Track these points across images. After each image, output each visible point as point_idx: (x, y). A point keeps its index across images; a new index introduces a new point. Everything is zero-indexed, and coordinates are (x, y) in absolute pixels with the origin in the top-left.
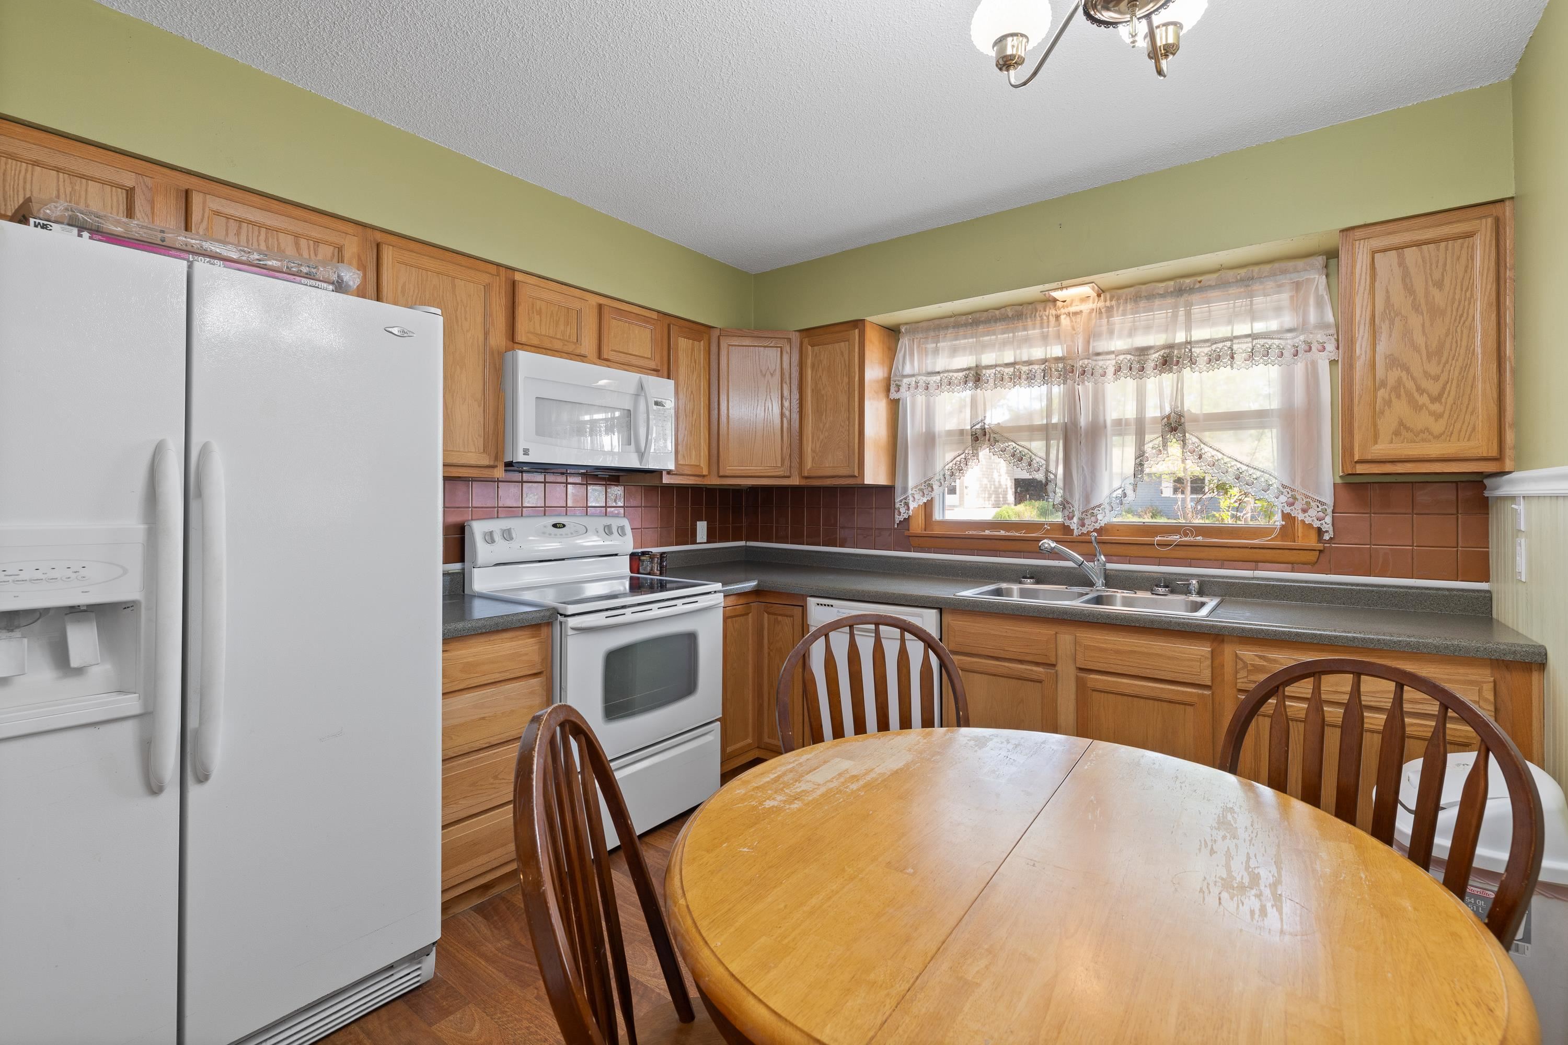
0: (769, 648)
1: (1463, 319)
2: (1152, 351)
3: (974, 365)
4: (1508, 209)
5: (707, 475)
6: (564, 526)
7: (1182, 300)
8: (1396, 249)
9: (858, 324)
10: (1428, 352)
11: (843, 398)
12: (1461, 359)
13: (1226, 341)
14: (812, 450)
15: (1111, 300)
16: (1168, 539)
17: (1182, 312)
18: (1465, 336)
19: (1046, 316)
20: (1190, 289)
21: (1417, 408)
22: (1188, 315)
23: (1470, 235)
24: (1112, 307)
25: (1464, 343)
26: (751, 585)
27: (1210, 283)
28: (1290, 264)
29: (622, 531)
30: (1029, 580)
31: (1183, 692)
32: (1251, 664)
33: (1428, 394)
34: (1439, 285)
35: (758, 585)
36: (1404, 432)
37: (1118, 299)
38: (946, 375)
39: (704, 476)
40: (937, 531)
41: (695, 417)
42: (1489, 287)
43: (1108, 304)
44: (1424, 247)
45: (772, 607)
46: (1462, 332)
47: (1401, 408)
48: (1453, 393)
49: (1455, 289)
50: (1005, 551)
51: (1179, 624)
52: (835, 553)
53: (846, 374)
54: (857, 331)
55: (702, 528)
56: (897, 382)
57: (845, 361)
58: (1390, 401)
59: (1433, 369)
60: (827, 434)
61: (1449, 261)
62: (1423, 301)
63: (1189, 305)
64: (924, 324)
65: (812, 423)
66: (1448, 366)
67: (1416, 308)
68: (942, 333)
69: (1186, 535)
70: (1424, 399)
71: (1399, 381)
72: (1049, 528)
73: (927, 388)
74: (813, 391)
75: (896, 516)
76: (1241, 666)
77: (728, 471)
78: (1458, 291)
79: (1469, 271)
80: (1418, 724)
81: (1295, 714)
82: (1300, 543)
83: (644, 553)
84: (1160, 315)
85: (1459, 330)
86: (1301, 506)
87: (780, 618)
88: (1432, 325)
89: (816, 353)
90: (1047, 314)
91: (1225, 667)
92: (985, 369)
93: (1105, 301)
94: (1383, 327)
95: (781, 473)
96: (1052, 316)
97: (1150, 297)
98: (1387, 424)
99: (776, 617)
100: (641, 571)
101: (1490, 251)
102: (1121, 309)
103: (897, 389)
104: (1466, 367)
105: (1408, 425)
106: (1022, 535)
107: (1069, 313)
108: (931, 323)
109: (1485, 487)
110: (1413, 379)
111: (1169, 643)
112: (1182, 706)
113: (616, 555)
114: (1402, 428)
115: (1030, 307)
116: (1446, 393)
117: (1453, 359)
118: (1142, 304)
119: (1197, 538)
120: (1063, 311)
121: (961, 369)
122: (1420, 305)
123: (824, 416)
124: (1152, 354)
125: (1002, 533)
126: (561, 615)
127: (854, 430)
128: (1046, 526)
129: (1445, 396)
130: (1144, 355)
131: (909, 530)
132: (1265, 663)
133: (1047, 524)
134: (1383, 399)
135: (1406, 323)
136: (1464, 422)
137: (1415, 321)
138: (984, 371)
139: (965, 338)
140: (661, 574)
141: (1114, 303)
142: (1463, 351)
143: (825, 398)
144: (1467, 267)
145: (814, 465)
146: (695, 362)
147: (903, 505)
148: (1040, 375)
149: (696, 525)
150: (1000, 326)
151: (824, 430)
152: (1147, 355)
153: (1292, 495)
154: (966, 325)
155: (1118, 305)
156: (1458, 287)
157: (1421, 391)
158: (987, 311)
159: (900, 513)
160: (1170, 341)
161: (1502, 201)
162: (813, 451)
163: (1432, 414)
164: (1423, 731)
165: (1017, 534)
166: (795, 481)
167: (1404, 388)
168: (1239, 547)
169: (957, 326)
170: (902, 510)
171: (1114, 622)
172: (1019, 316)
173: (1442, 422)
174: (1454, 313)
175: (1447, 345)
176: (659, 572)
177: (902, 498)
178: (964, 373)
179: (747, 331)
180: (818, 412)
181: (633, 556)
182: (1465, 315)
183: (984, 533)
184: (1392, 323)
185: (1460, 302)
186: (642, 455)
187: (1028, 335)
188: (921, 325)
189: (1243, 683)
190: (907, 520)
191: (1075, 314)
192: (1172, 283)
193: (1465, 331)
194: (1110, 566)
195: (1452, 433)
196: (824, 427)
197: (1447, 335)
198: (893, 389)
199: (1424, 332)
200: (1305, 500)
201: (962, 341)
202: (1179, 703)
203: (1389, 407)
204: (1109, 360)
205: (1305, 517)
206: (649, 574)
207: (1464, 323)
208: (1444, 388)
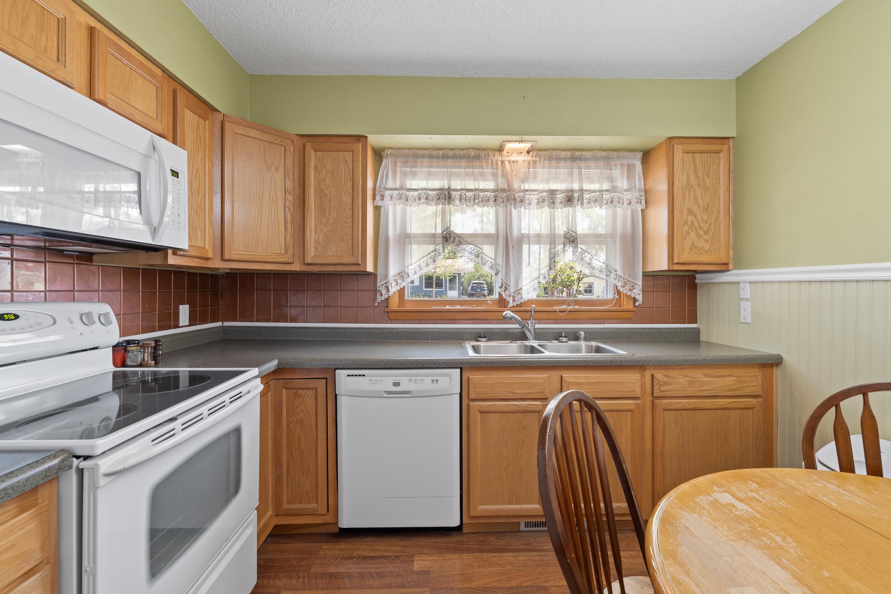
0: (287, 421)
1: (716, 194)
2: (558, 193)
3: (446, 187)
4: (731, 143)
5: (211, 259)
6: (17, 317)
7: (575, 164)
8: (692, 153)
9: (361, 138)
10: (703, 209)
11: (347, 199)
12: (715, 214)
13: (596, 192)
14: (314, 240)
15: (536, 157)
16: (561, 308)
17: (575, 171)
18: (717, 202)
19: (495, 160)
20: (579, 158)
21: (699, 236)
22: (580, 174)
23: (719, 152)
24: (536, 161)
25: (716, 206)
26: (273, 365)
27: (588, 157)
28: (627, 154)
29: (104, 320)
30: (483, 339)
31: (627, 403)
32: (661, 381)
33: (703, 230)
34: (708, 175)
35: (279, 363)
36: (694, 248)
37: (539, 157)
38: (424, 192)
39: (207, 259)
40: (409, 307)
41: (200, 197)
42: (726, 179)
43: (534, 159)
44: (702, 154)
45: (292, 382)
46: (716, 199)
47: (693, 236)
48: (712, 230)
49: (713, 178)
50: (461, 320)
51: (626, 361)
52: (321, 328)
53: (350, 179)
54: (361, 144)
55: (184, 311)
56: (382, 193)
57: (348, 168)
58: (689, 232)
59: (705, 218)
60: (330, 228)
61: (711, 163)
62: (702, 182)
63: (580, 168)
64: (406, 152)
65: (315, 217)
66: (711, 216)
67: (699, 186)
68: (419, 160)
69: (569, 305)
70: (701, 232)
71: (692, 222)
72: (491, 303)
73: (407, 200)
74: (316, 189)
75: (378, 296)
76: (656, 383)
77: (233, 256)
78: (714, 179)
79: (718, 170)
80: (735, 401)
81: (682, 407)
82: (624, 307)
83: (129, 342)
84: (563, 172)
85: (715, 199)
86: (629, 288)
87: (300, 392)
88: (705, 194)
89: (320, 158)
90: (496, 159)
91: (646, 384)
92: (453, 191)
93: (532, 157)
94: (686, 192)
95: (285, 260)
96: (499, 161)
97: (558, 159)
98: (687, 245)
99: (296, 391)
100: (129, 362)
101: (727, 161)
102: (542, 162)
103: (382, 198)
104: (717, 218)
105: (696, 245)
106: (473, 308)
107: (510, 161)
108: (410, 152)
109: (695, 278)
110: (698, 222)
111: (615, 374)
112: (625, 412)
113: (96, 348)
114: (693, 247)
115: (484, 152)
116: (710, 230)
117: (712, 213)
118: (554, 162)
119: (575, 307)
120: (506, 158)
121: (434, 189)
122: (700, 184)
123: (327, 212)
124: (558, 194)
125: (458, 307)
126: (78, 457)
127: (358, 225)
128: (489, 302)
129: (709, 231)
130: (554, 194)
131: (387, 307)
132: (668, 379)
133: (489, 300)
134: (686, 231)
135: (695, 192)
136: (716, 245)
137: (699, 192)
138: (452, 192)
139: (437, 167)
140: (156, 364)
141: (538, 158)
142: (716, 210)
143: (329, 197)
144: (718, 168)
145: (317, 254)
146: (201, 140)
147: (384, 288)
148: (492, 199)
149: (179, 309)
150: (463, 163)
151: (328, 224)
152: (556, 194)
153: (624, 282)
154: (438, 157)
155: (540, 161)
156: (715, 177)
157: (701, 228)
158: (453, 149)
159: (381, 295)
160: (570, 188)
161: (729, 138)
162: (316, 242)
163: (705, 240)
164: (737, 405)
165: (468, 308)
166: (297, 267)
167: (694, 226)
168: (598, 311)
169: (431, 157)
170: (384, 292)
171: (589, 364)
172: (477, 157)
173: (708, 244)
174: (713, 190)
175: (710, 206)
176: (153, 362)
177: (383, 283)
178: (437, 192)
179: (252, 124)
180: (321, 209)
181: (115, 347)
182: (717, 191)
183: (445, 308)
184: (690, 191)
185: (715, 185)
186: (154, 231)
187: (482, 172)
188: (402, 152)
189: (657, 392)
190: (387, 299)
191: (514, 162)
192: (569, 153)
193: (717, 200)
194: (537, 326)
195: (712, 250)
196: (327, 222)
197: (710, 201)
198: (378, 198)
199: (702, 198)
200: (631, 284)
201: (435, 170)
202: (623, 411)
203: (688, 235)
204: (533, 195)
205: (631, 293)
206: (141, 365)
207: (717, 195)
208: (709, 227)
